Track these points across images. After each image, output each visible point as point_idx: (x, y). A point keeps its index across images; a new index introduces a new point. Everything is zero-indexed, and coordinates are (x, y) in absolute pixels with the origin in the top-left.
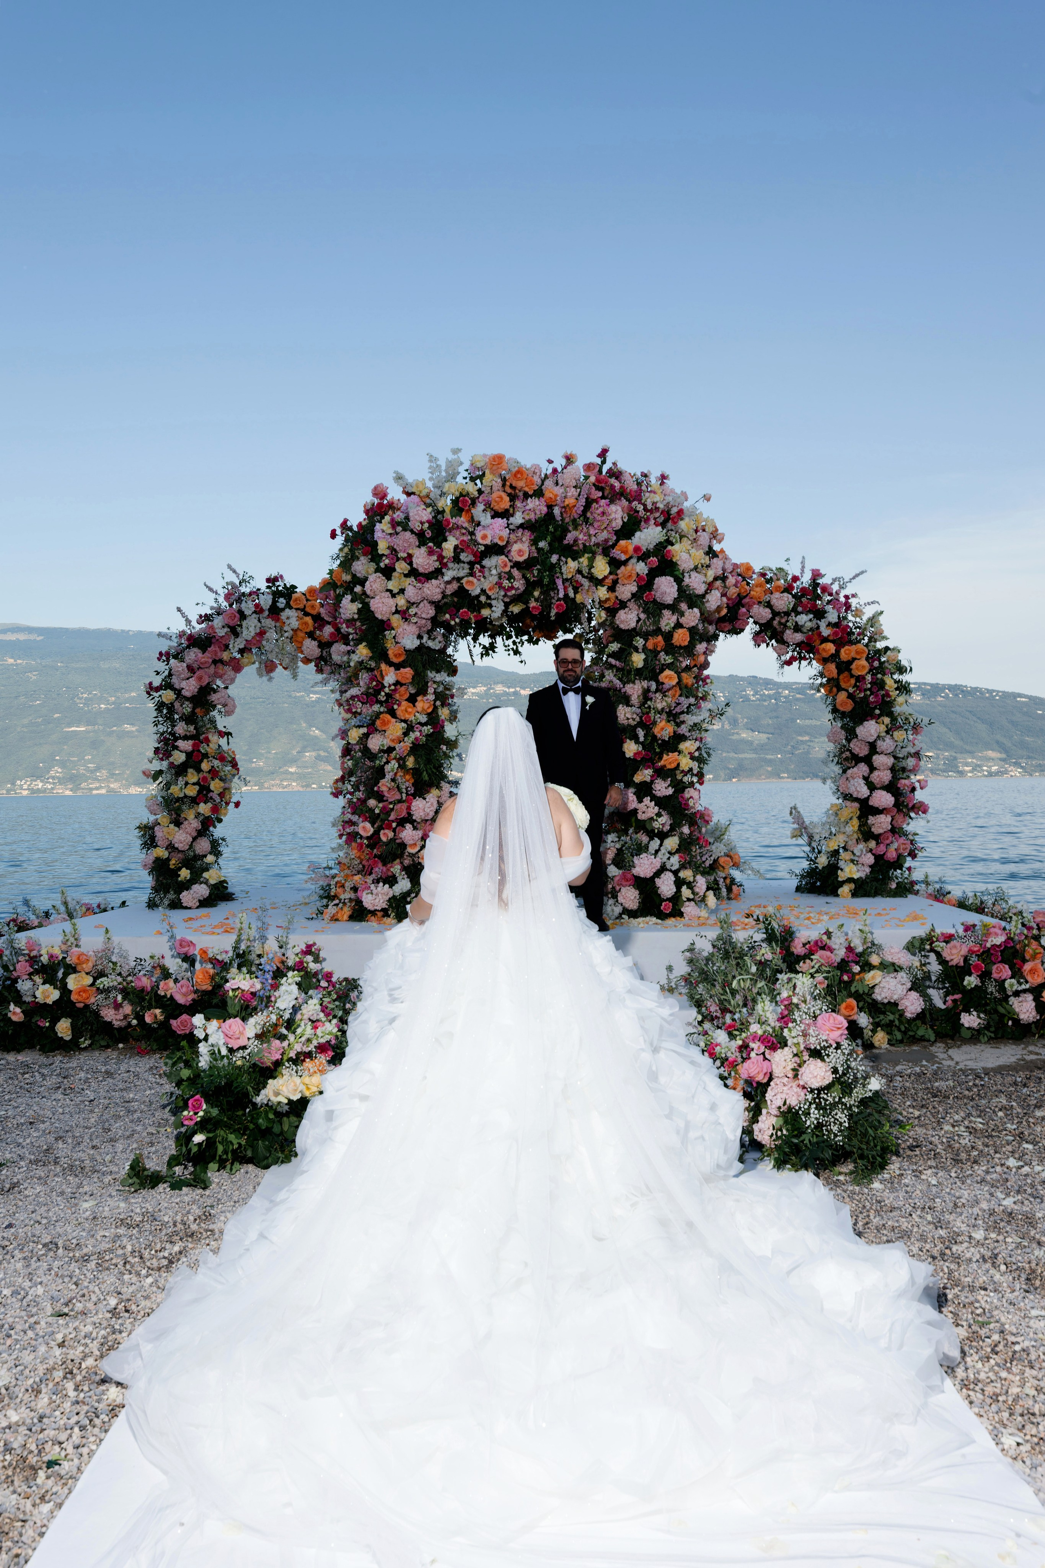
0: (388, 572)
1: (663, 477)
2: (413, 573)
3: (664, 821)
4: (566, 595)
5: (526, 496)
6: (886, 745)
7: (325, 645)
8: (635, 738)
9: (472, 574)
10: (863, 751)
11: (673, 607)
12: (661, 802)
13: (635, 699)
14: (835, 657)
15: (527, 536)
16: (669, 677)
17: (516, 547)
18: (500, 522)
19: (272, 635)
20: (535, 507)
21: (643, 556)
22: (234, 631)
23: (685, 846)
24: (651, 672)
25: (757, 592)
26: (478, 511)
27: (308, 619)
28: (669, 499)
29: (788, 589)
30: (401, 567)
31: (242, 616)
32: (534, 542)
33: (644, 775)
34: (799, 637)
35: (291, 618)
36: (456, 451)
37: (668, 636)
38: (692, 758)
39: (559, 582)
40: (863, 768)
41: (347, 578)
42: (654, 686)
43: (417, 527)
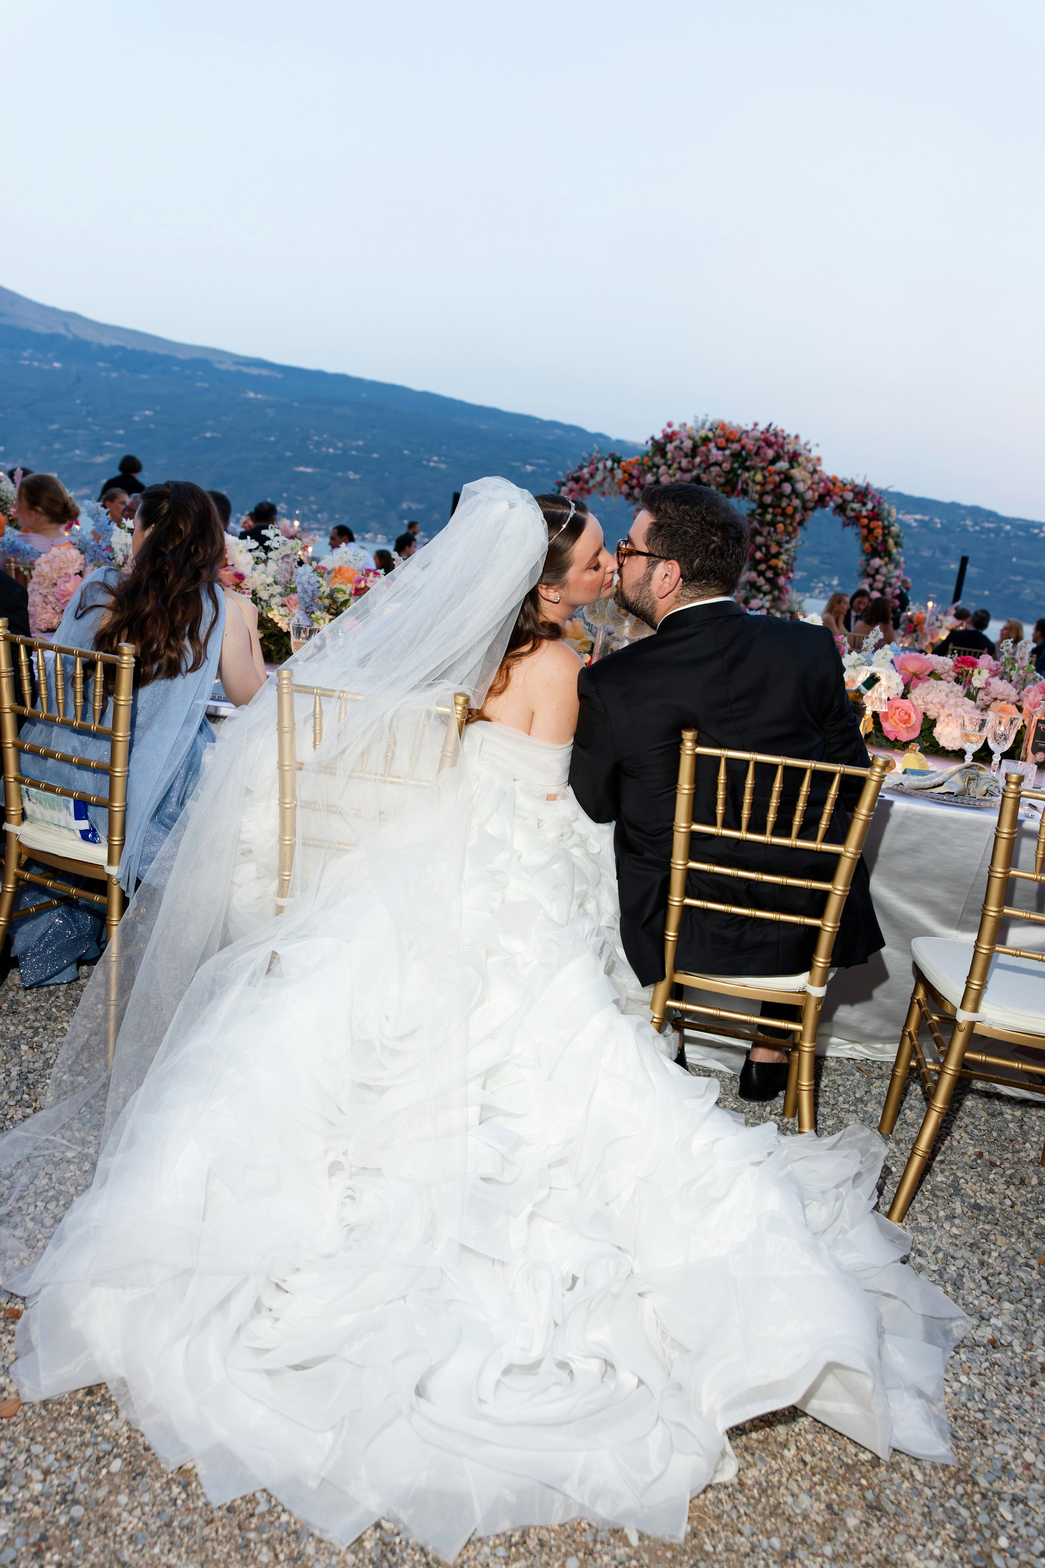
0: (669, 467)
1: (797, 437)
2: (680, 469)
3: (766, 588)
4: (742, 488)
5: (733, 442)
6: (884, 570)
7: (632, 488)
8: (761, 551)
9: (704, 472)
10: (872, 572)
11: (789, 497)
12: (768, 580)
13: (765, 533)
14: (867, 526)
15: (730, 460)
16: (780, 526)
17: (724, 465)
18: (720, 452)
19: (609, 480)
20: (736, 446)
21: (779, 473)
22: (592, 476)
23: (775, 600)
24: (773, 524)
25: (837, 490)
26: (712, 445)
27: (626, 475)
28: (797, 447)
29: (852, 491)
30: (675, 466)
31: (597, 469)
32: (732, 463)
33: (762, 567)
34: (852, 514)
35: (619, 474)
36: (707, 415)
37: (784, 509)
38: (784, 562)
39: (740, 483)
40: (870, 580)
41: (650, 464)
42: (772, 529)
43: (685, 450)
